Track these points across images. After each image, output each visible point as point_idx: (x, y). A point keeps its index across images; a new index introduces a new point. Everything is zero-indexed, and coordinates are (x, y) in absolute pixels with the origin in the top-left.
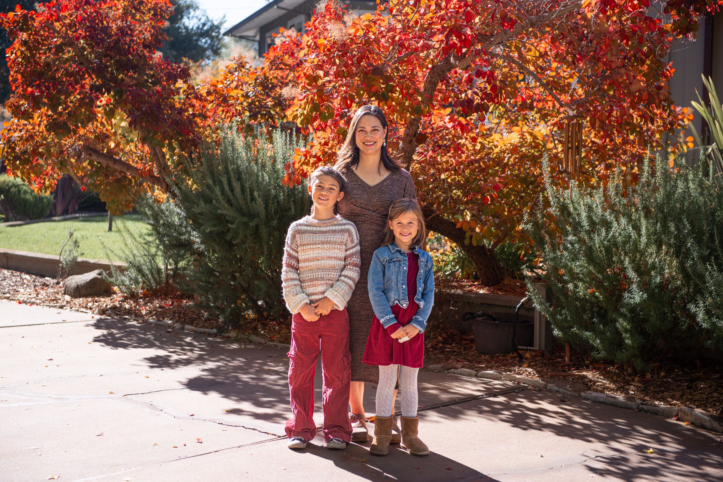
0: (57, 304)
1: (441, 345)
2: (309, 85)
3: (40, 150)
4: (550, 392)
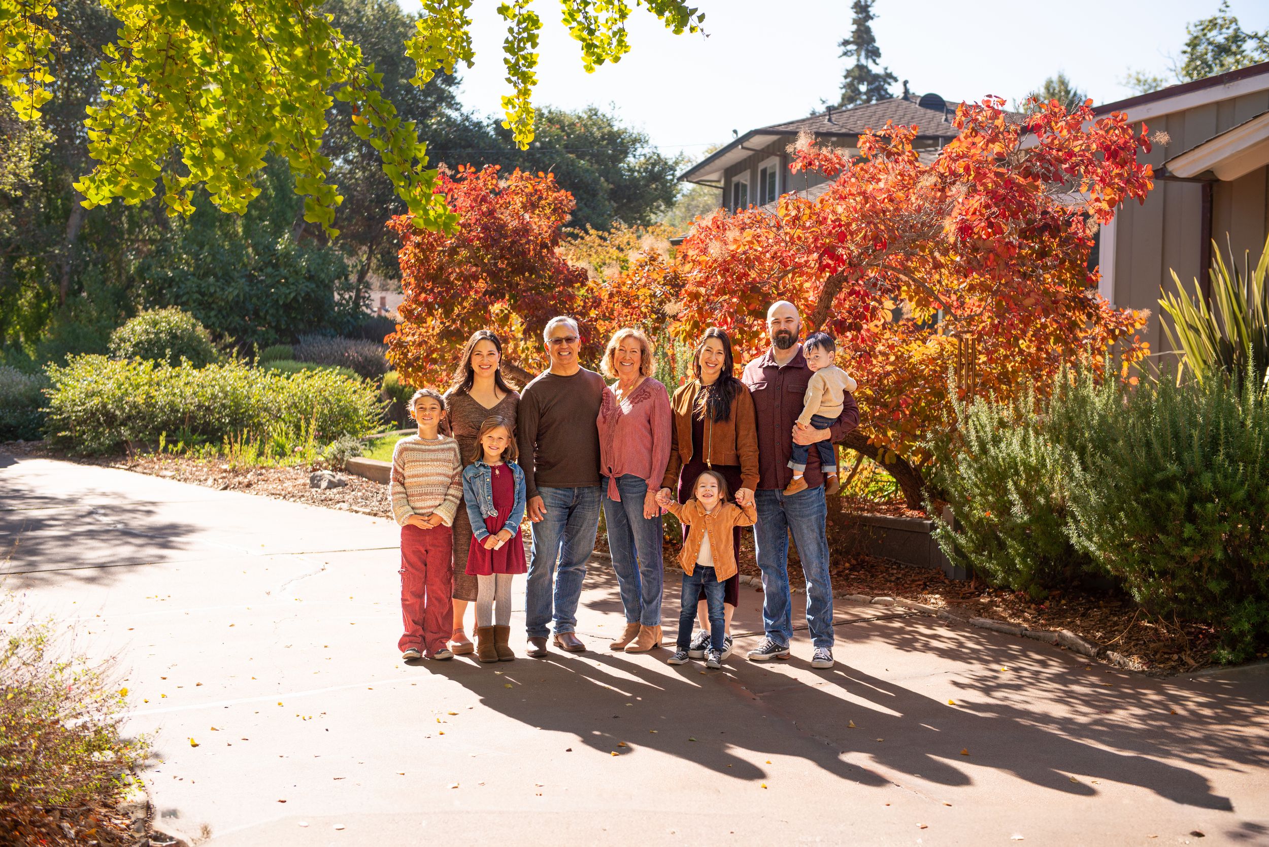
2: (690, 302)
3: (434, 356)
4: (940, 618)
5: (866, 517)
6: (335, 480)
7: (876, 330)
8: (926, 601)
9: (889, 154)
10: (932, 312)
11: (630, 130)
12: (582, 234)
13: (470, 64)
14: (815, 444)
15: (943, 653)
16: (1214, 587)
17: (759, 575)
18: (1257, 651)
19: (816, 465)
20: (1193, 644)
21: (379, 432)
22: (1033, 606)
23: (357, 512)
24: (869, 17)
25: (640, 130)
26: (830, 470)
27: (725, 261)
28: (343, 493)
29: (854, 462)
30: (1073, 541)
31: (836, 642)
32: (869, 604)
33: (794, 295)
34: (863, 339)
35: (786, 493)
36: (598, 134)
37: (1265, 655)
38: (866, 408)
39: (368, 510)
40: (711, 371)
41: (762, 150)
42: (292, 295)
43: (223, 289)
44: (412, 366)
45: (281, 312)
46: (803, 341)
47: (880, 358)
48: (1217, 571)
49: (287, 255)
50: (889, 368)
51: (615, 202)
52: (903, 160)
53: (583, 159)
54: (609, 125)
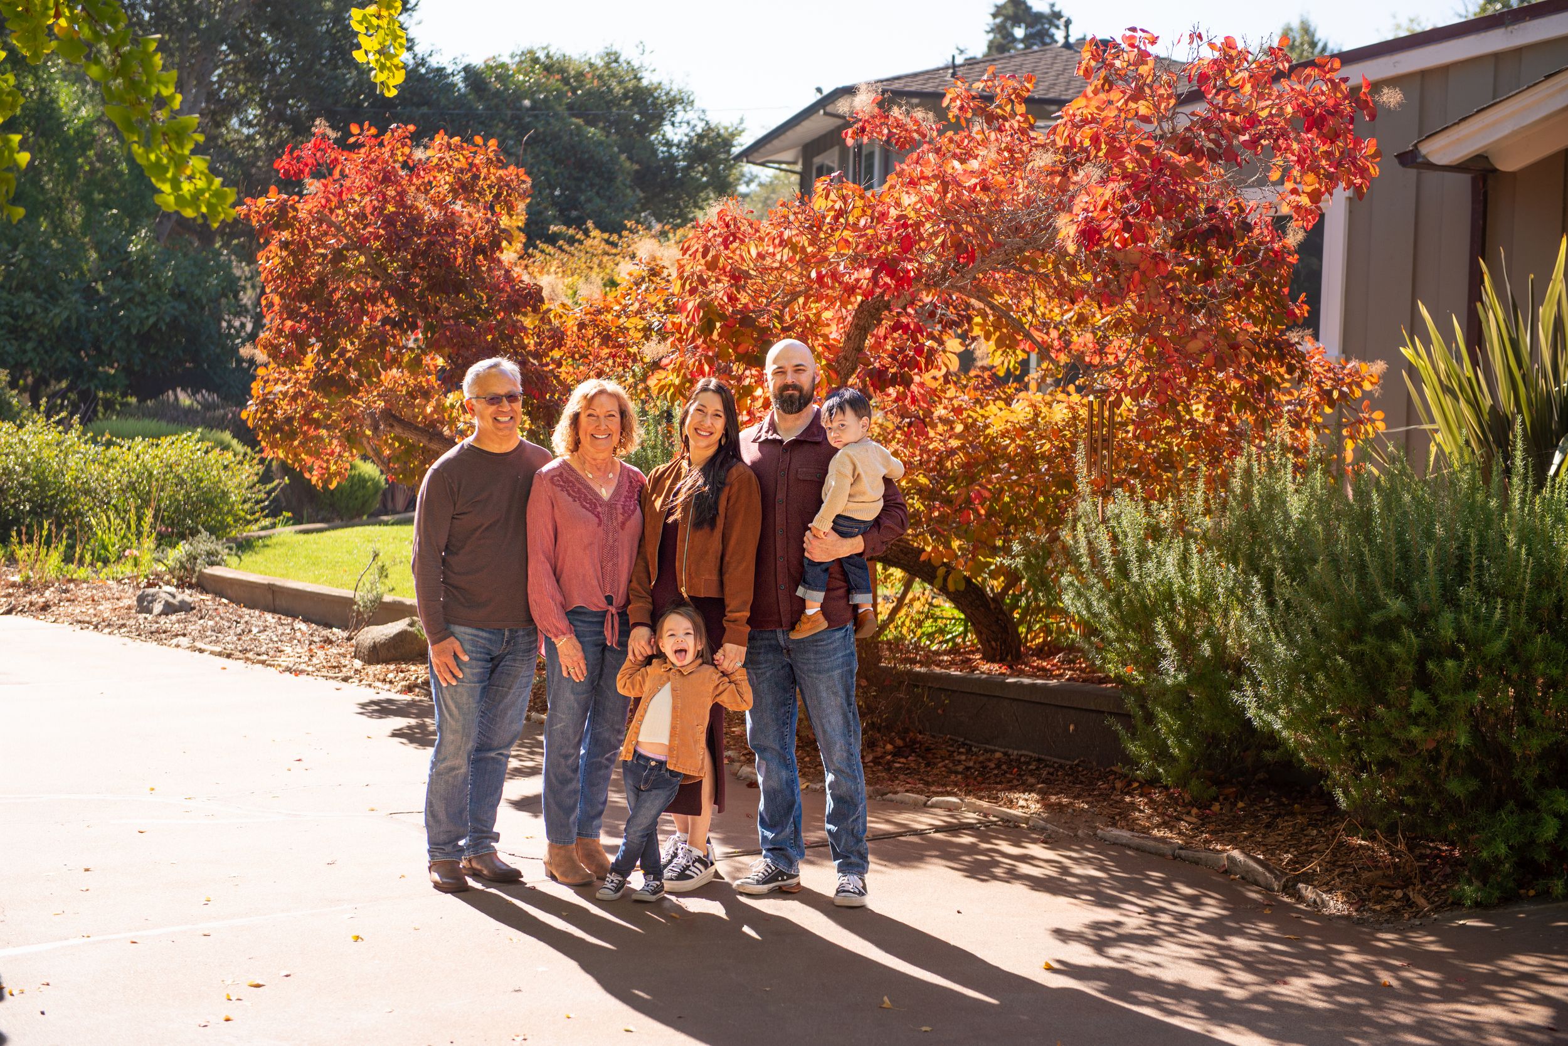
0: (340, 675)
2: (680, 340)
3: (316, 415)
4: (1033, 829)
5: (919, 673)
6: (175, 602)
7: (934, 385)
8: (1011, 803)
9: (990, 118)
10: (1021, 356)
12: (581, 236)
14: (839, 561)
15: (1037, 884)
16: (1456, 787)
17: (751, 761)
18: (1521, 887)
19: (841, 592)
20: (1425, 874)
21: (263, 528)
22: (1194, 811)
23: (201, 651)
25: (682, 86)
26: (862, 600)
28: (185, 621)
29: (899, 588)
30: (1250, 714)
31: (871, 866)
32: (923, 807)
33: (808, 331)
34: (913, 397)
35: (795, 636)
37: (1532, 893)
38: (918, 505)
39: (218, 649)
40: (703, 443)
42: (151, 321)
43: (46, 310)
44: (281, 431)
45: (134, 346)
46: (821, 402)
47: (940, 428)
48: (1462, 763)
49: (143, 259)
50: (955, 443)
51: (642, 190)
52: (1011, 127)
53: (595, 126)
54: (635, 77)
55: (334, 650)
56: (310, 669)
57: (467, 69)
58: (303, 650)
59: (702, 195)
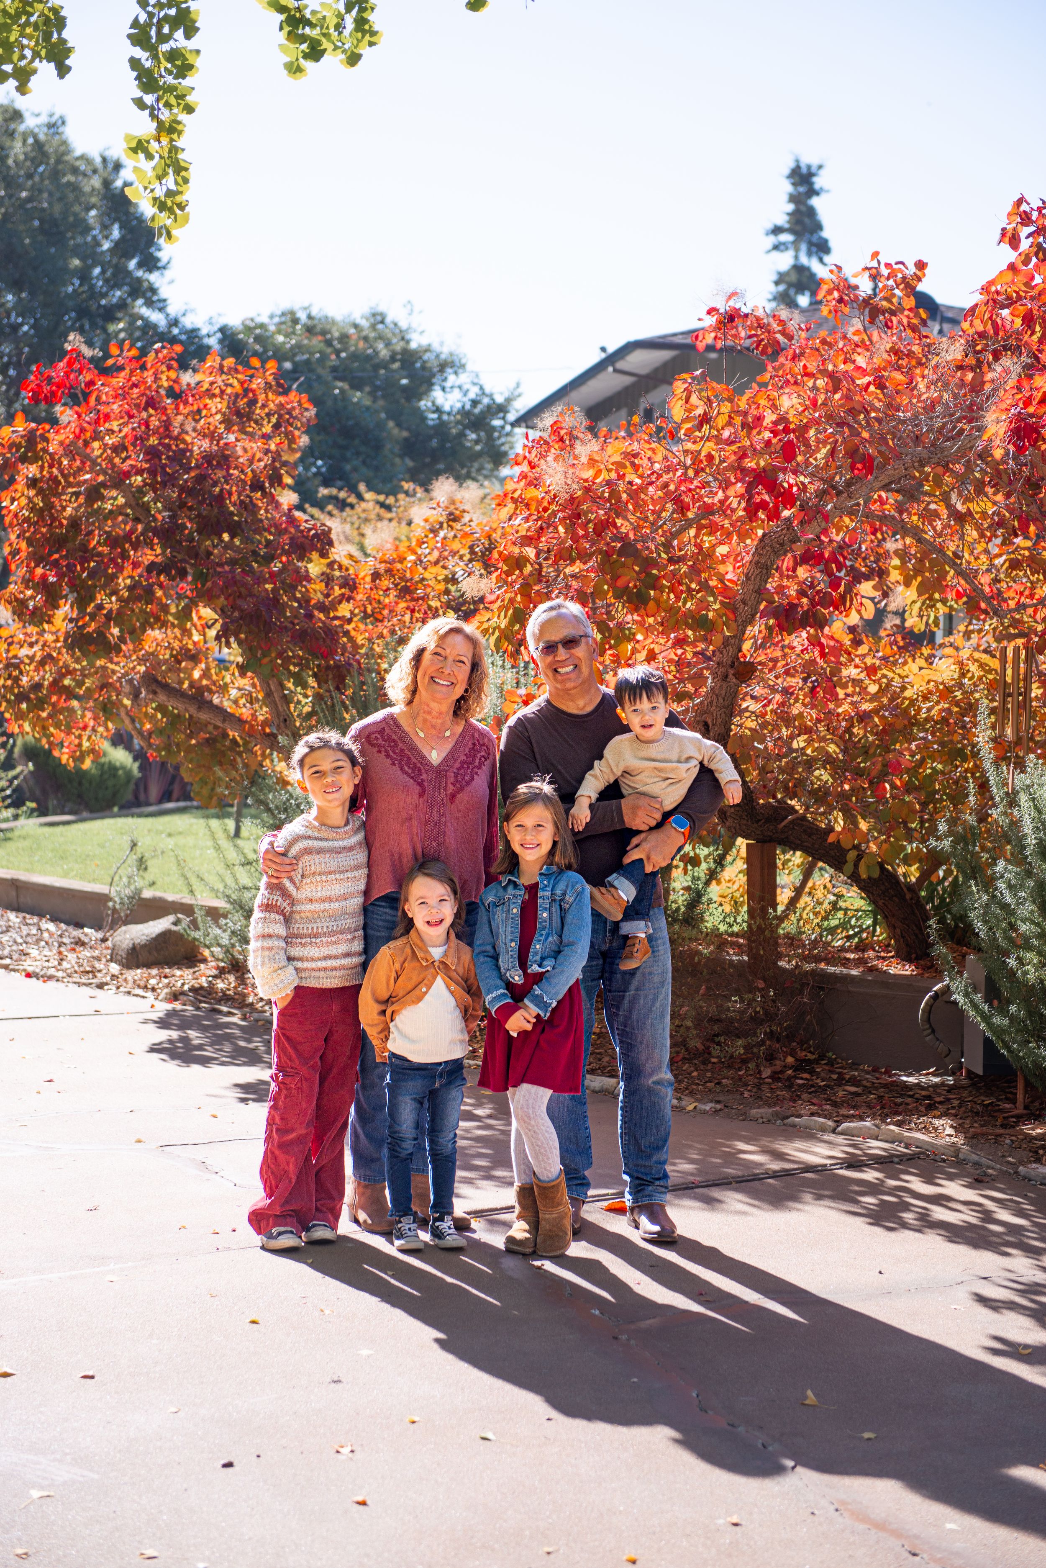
0: (94, 981)
1: (790, 1072)
2: (509, 573)
3: (67, 682)
4: (951, 1162)
5: (825, 974)
8: (936, 1131)
10: (943, 609)
11: (436, 346)
12: (352, 499)
13: (63, 70)
21: (5, 821)
24: (813, 192)
25: (453, 348)
27: (572, 499)
32: (831, 1135)
36: (384, 353)
41: (647, 377)
44: (28, 699)
47: (850, 689)
50: (867, 706)
51: (412, 459)
52: (900, 322)
53: (361, 390)
54: (403, 339)
55: (87, 953)
56: (60, 974)
57: (223, 330)
58: (52, 953)
59: (476, 465)
